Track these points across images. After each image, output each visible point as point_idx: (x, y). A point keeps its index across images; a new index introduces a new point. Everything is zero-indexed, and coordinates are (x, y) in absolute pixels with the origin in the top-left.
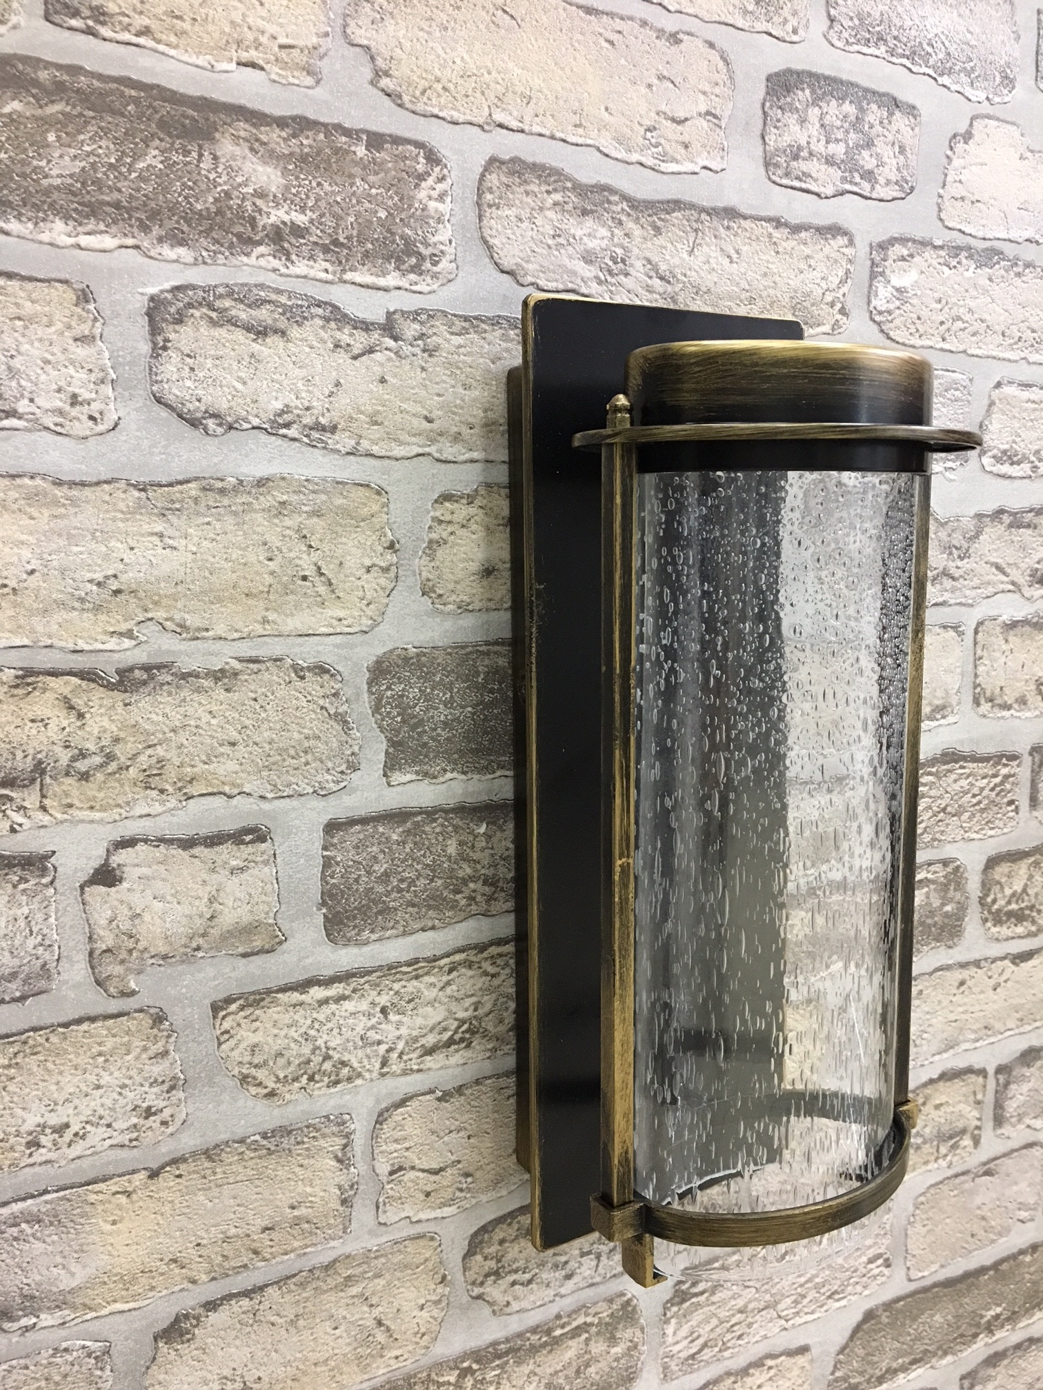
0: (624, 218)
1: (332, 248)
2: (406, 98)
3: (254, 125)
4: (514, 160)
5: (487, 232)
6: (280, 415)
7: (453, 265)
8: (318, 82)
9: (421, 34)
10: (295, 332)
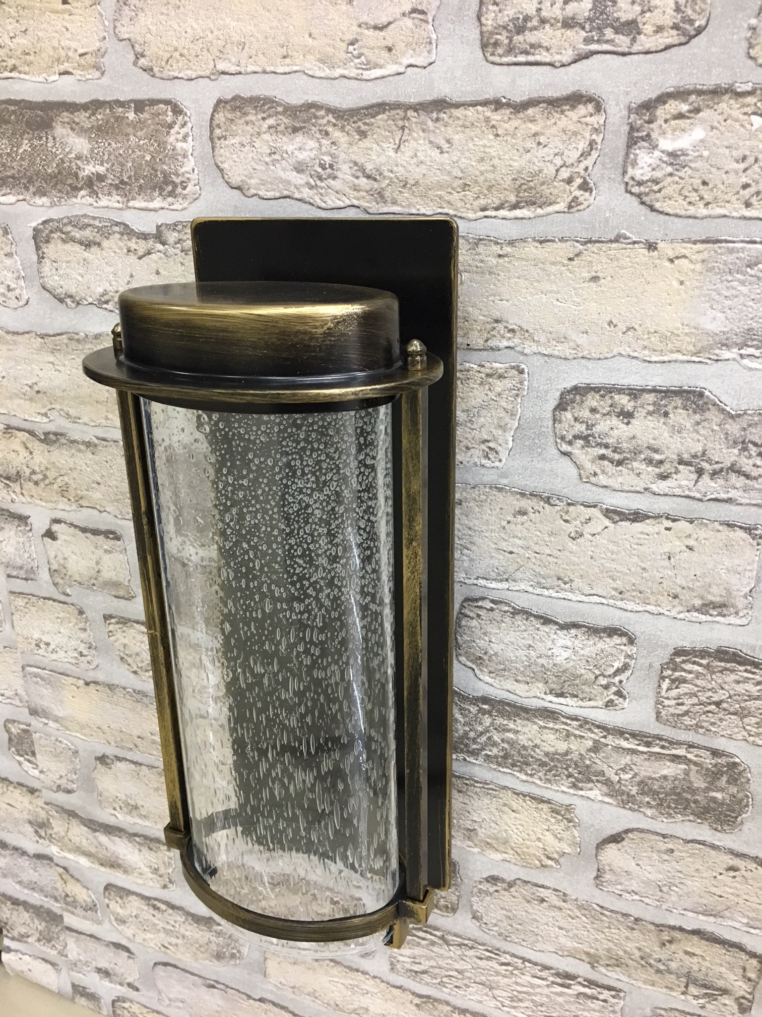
0: (330, 129)
1: (121, 187)
2: (156, 69)
3: (72, 113)
4: (236, 98)
5: (219, 159)
6: (102, 296)
7: (198, 187)
8: (103, 73)
9: (162, 17)
10: (105, 244)
